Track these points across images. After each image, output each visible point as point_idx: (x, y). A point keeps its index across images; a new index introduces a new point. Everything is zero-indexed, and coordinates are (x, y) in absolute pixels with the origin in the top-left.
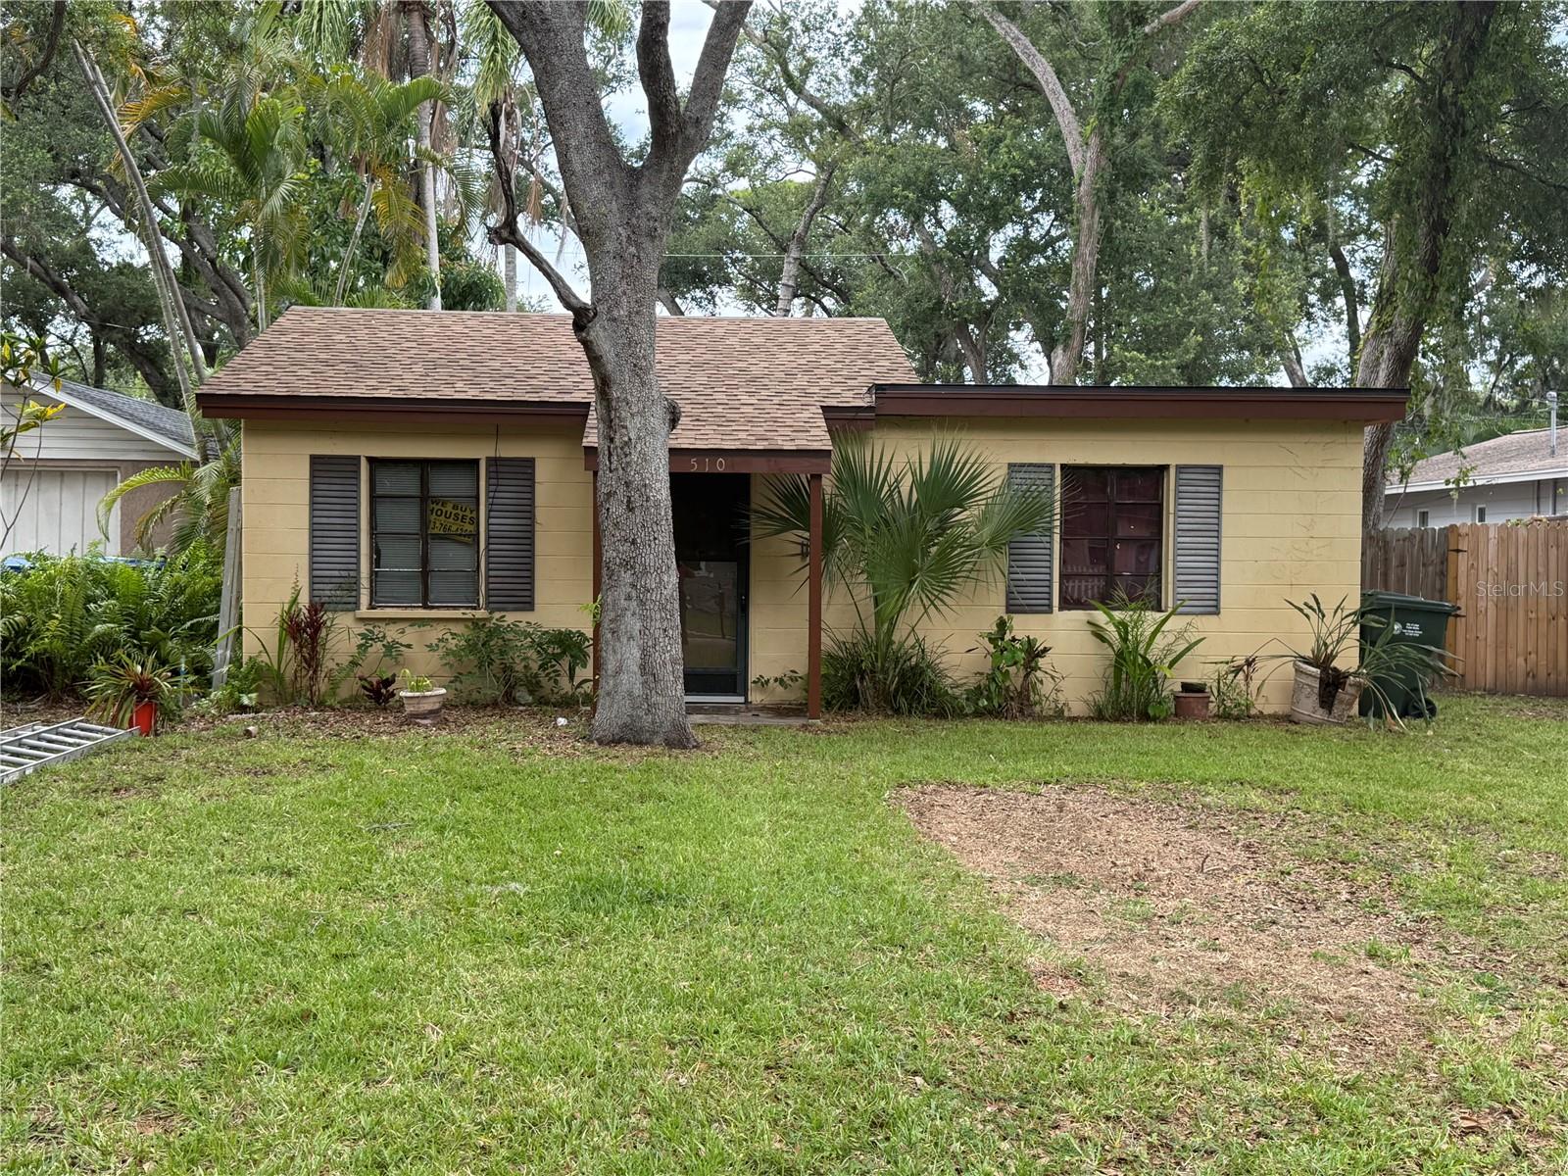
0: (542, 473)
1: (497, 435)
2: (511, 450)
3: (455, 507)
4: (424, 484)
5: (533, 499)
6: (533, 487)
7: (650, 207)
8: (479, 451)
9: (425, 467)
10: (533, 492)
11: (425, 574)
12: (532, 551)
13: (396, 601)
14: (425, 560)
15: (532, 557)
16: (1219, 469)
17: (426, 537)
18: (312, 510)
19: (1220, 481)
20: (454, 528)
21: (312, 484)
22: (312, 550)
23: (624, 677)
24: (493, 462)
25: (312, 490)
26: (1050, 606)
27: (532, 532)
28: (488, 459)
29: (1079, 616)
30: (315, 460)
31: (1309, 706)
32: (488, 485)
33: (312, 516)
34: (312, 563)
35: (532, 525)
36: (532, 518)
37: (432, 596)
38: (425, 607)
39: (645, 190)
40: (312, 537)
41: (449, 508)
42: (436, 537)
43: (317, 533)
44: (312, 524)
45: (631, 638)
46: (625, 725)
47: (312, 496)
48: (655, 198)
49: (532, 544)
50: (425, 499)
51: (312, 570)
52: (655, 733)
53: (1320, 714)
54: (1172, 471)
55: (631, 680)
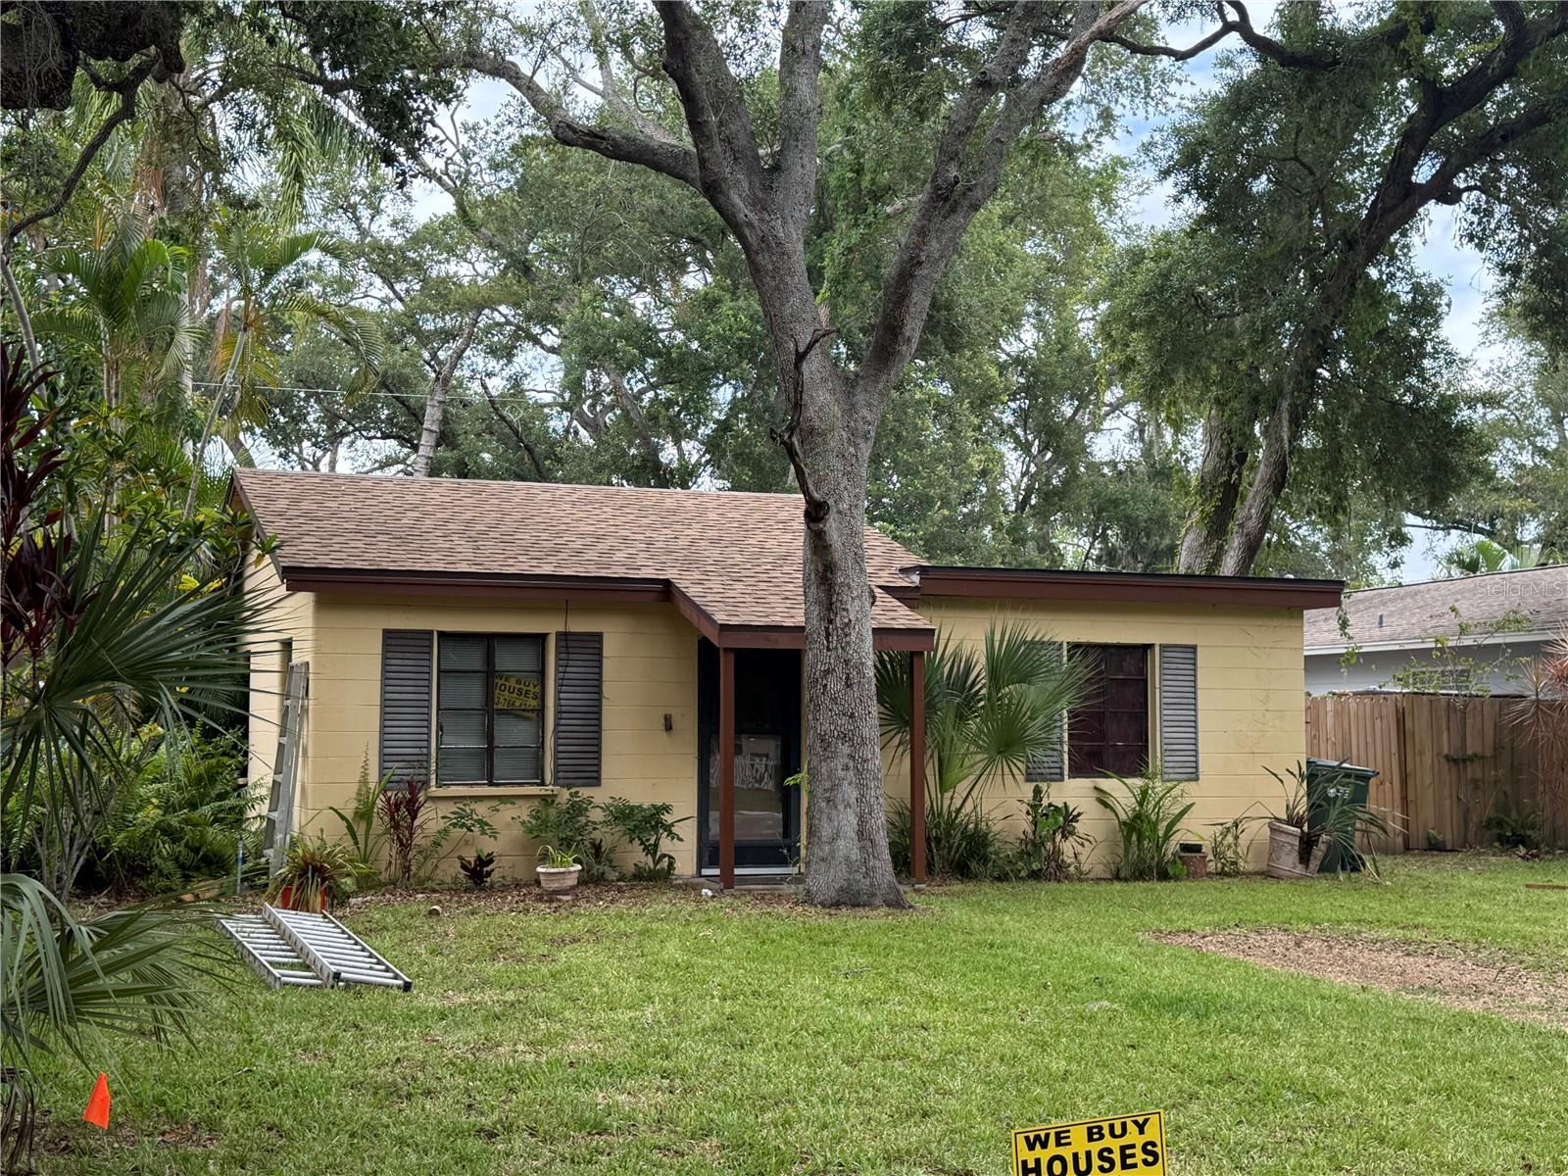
0: (610, 648)
1: (567, 609)
2: (579, 625)
3: (518, 682)
4: (490, 659)
5: (600, 674)
6: (600, 661)
7: (865, 412)
8: (549, 626)
9: (489, 640)
10: (600, 667)
11: (490, 751)
12: (599, 726)
13: (459, 778)
14: (490, 737)
15: (599, 732)
16: (1194, 649)
17: (489, 711)
18: (384, 685)
19: (1195, 659)
20: (518, 703)
21: (385, 658)
22: (383, 726)
23: (841, 843)
24: (564, 637)
25: (384, 665)
26: (1062, 774)
27: (600, 706)
28: (559, 634)
29: (1085, 783)
30: (389, 635)
31: (1288, 861)
32: (558, 659)
33: (384, 692)
34: (382, 740)
35: (600, 700)
36: (600, 693)
37: (497, 773)
38: (491, 784)
39: (860, 397)
40: (383, 713)
41: (512, 682)
42: (502, 712)
43: (388, 708)
44: (384, 700)
45: (848, 805)
46: (842, 889)
47: (384, 671)
48: (869, 405)
49: (599, 719)
50: (490, 675)
51: (382, 747)
52: (874, 895)
53: (1299, 869)
54: (1157, 649)
55: (848, 846)
